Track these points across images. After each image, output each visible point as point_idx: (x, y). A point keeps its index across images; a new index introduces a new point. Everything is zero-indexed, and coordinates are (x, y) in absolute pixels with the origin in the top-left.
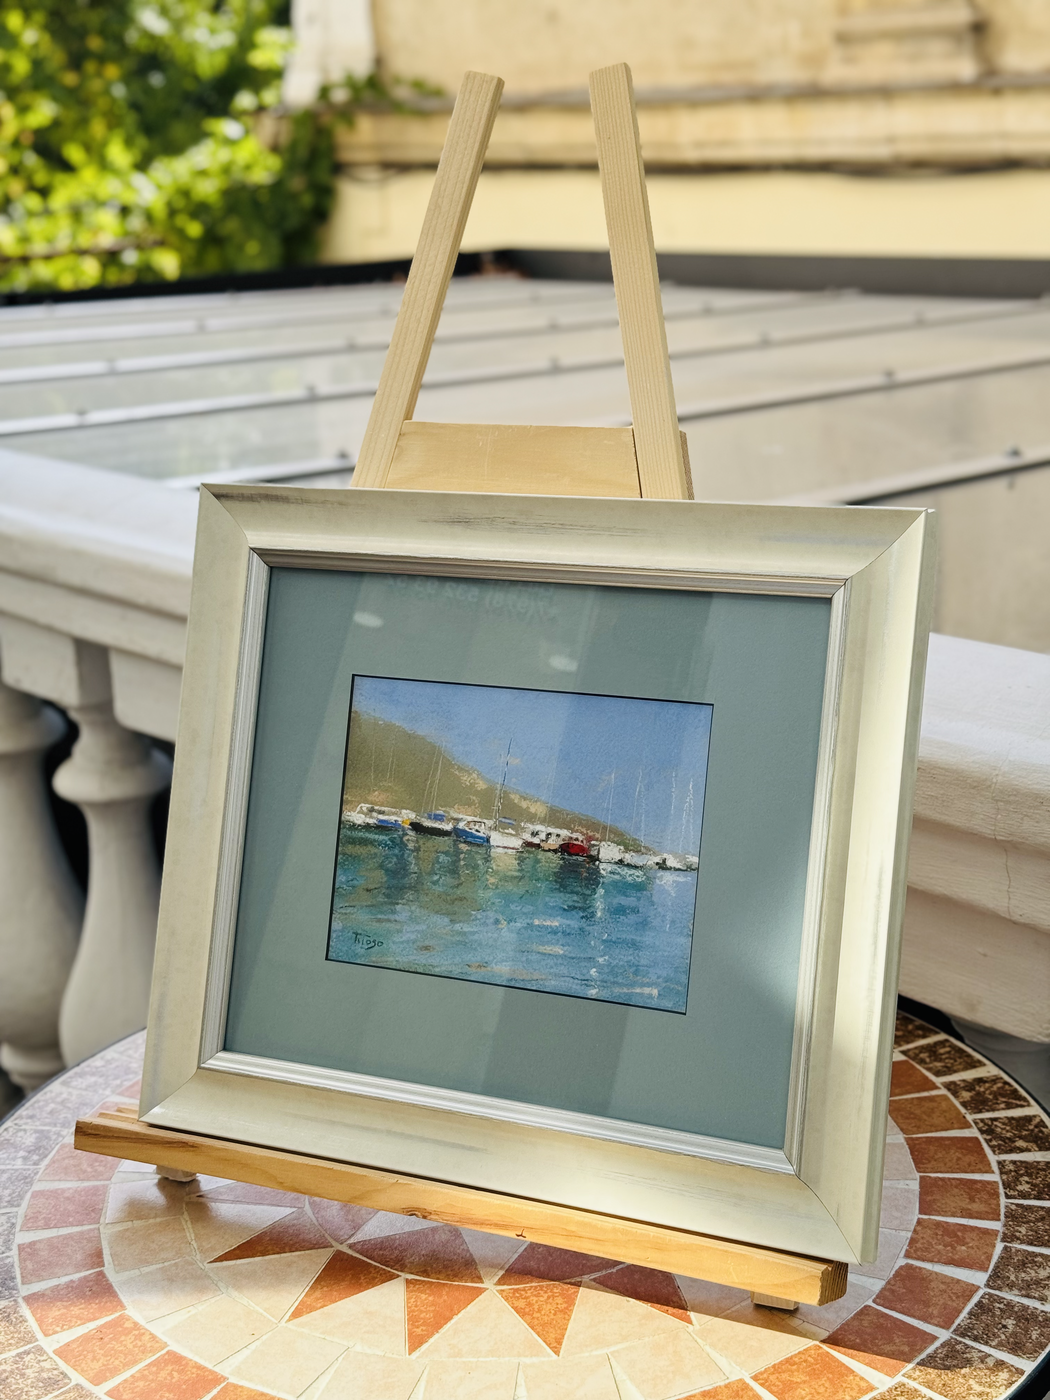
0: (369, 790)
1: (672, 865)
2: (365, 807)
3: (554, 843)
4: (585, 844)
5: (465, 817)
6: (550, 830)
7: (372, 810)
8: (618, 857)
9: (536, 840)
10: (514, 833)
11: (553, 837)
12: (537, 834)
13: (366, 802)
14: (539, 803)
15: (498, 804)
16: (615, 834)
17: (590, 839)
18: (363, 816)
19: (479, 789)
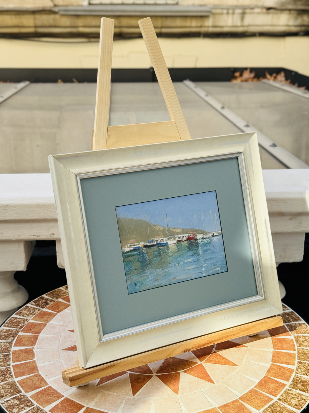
0: (128, 240)
1: (216, 235)
2: (128, 245)
3: (185, 239)
4: (193, 236)
5: (159, 239)
6: (183, 235)
7: (131, 246)
8: (202, 237)
9: (180, 239)
10: (173, 239)
11: (184, 237)
12: (180, 237)
13: (128, 244)
14: (178, 229)
15: (167, 233)
16: (200, 231)
17: (194, 234)
18: (129, 248)
19: (161, 230)
